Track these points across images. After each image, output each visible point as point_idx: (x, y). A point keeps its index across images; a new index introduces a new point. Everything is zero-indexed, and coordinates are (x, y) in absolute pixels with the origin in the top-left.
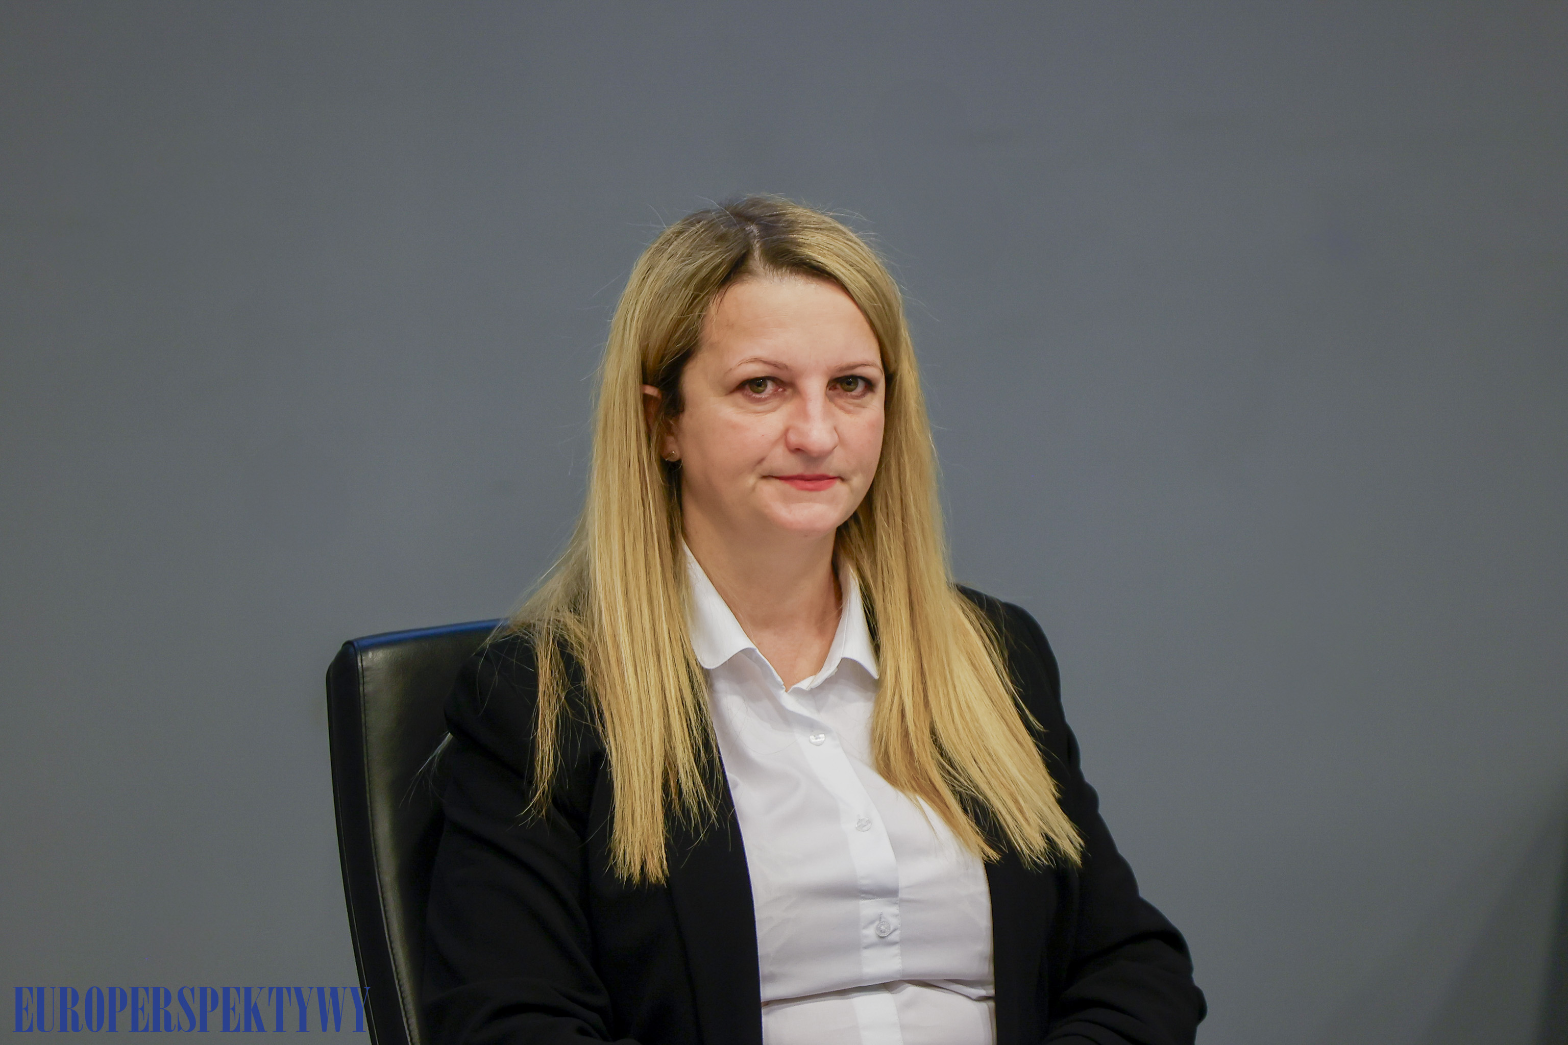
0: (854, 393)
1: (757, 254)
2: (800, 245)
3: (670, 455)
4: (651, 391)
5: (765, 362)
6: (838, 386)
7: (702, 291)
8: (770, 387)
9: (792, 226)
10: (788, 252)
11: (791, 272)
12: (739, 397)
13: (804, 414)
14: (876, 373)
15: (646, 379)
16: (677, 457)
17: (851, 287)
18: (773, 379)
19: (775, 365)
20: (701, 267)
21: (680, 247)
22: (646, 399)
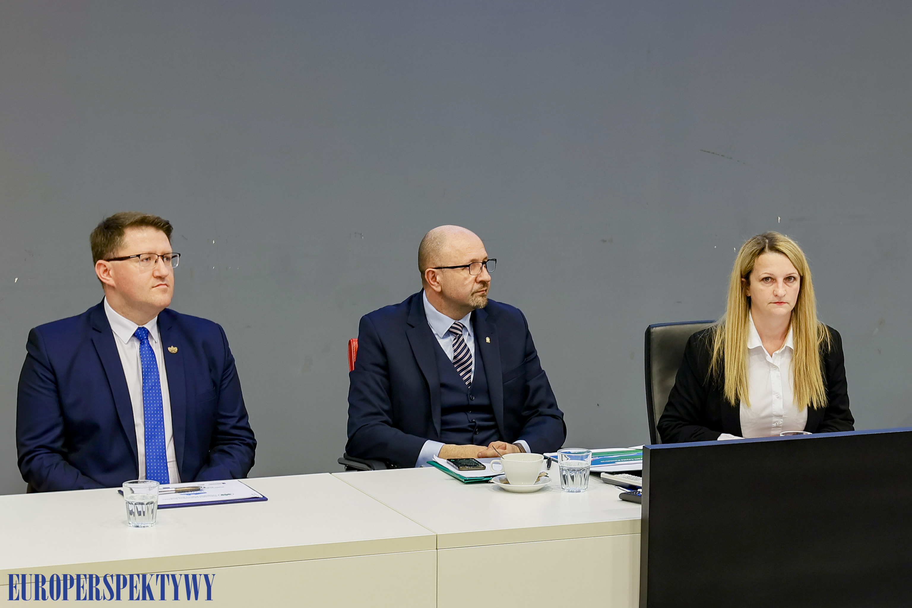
0: (791, 281)
1: (767, 247)
2: (777, 245)
3: (748, 295)
4: (743, 279)
5: (768, 274)
6: (787, 279)
7: (753, 256)
8: (770, 279)
9: (776, 240)
10: (774, 247)
11: (775, 252)
12: (762, 282)
13: (777, 287)
14: (796, 275)
15: (742, 277)
16: (749, 296)
17: (789, 256)
18: (770, 278)
19: (770, 274)
20: (753, 250)
21: (750, 245)
22: (742, 282)
